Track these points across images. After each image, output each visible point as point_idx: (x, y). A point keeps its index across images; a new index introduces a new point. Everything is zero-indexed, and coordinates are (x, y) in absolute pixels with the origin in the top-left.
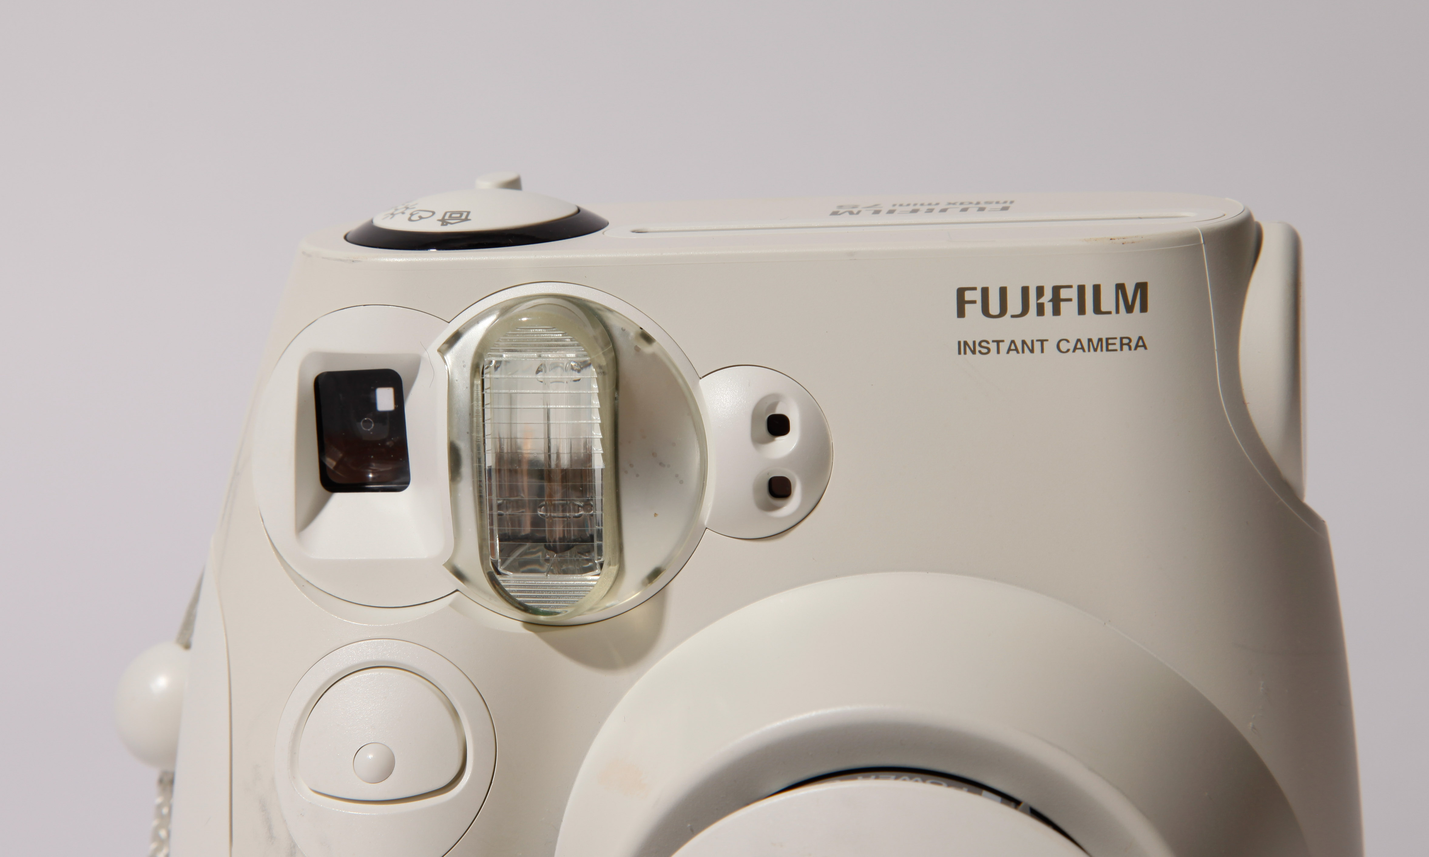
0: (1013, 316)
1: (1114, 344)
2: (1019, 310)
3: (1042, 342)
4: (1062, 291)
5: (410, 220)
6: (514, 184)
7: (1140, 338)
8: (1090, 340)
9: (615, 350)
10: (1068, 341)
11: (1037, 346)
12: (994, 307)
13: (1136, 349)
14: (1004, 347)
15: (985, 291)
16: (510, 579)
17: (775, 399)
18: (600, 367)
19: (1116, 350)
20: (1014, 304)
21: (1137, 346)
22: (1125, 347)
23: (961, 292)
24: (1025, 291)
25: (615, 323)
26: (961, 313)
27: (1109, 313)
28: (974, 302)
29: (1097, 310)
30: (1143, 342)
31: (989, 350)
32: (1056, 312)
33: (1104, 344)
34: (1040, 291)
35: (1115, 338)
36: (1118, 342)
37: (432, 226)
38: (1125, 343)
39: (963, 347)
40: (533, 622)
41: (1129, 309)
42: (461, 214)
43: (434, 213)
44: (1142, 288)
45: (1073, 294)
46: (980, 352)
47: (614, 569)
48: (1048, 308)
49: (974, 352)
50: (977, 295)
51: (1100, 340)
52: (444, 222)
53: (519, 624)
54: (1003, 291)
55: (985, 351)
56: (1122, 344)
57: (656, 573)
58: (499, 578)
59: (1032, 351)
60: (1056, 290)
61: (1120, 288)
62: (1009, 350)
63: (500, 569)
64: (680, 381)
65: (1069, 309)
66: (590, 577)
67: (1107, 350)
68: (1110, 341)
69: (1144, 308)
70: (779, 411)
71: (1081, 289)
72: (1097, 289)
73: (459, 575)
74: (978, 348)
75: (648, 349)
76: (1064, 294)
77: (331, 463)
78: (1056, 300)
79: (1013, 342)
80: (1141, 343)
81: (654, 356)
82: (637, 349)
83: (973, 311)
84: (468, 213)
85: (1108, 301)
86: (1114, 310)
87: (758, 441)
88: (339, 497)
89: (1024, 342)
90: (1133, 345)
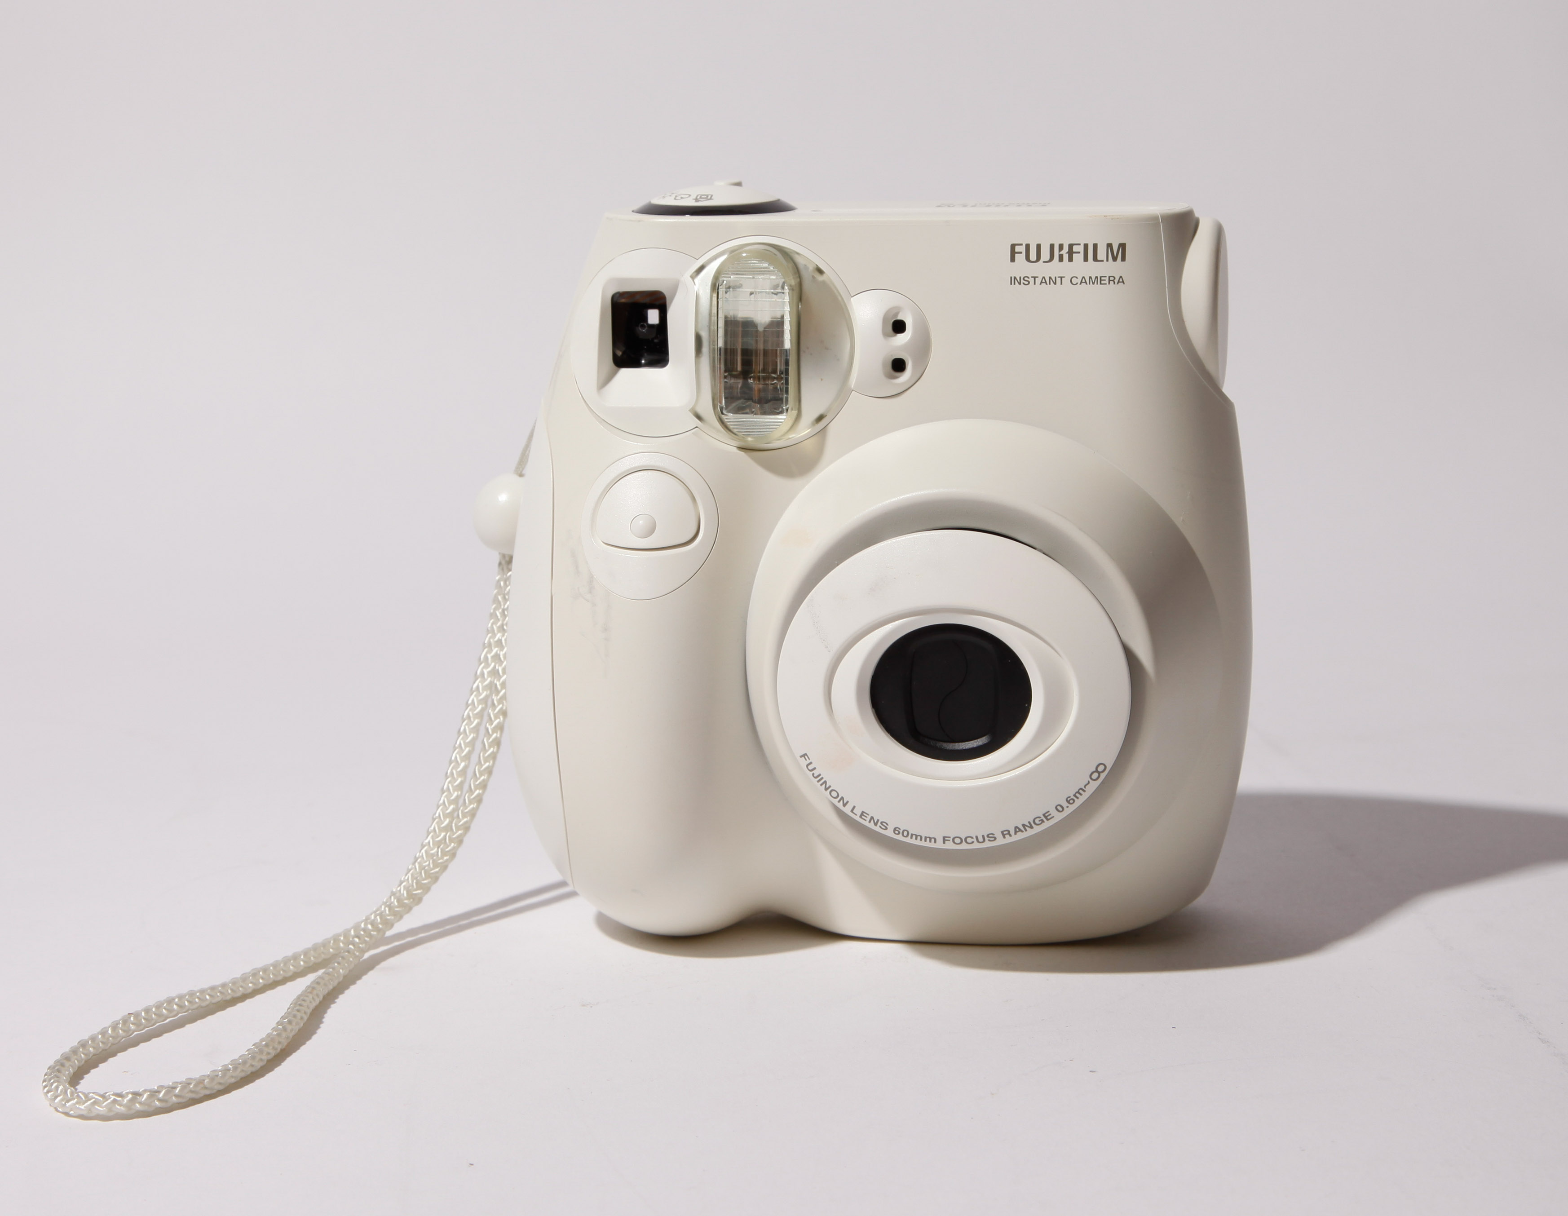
0: (1044, 262)
1: (1105, 280)
2: (1048, 258)
3: (1061, 278)
4: (1074, 247)
5: (675, 199)
6: (739, 184)
7: (1121, 277)
8: (1090, 278)
9: (800, 277)
10: (1077, 278)
11: (1058, 280)
12: (1033, 256)
13: (1118, 283)
14: (1038, 281)
15: (1028, 246)
16: (730, 418)
17: (897, 310)
18: (791, 286)
19: (1106, 284)
20: (1045, 254)
21: (1119, 282)
22: (1112, 283)
23: (1013, 247)
24: (1052, 247)
25: (800, 261)
26: (1013, 259)
27: (1102, 261)
28: (1021, 253)
29: (1095, 259)
30: (1122, 279)
31: (1029, 282)
32: (1071, 259)
33: (1099, 280)
34: (1061, 247)
35: (1106, 277)
36: (1107, 279)
37: (690, 202)
38: (1111, 279)
39: (1014, 280)
40: (743, 447)
41: (1115, 259)
42: (707, 196)
43: (690, 195)
44: (1123, 246)
45: (1081, 249)
46: (1024, 283)
47: (795, 413)
48: (1066, 257)
49: (1020, 283)
50: (1022, 249)
51: (1097, 277)
52: (697, 200)
53: (735, 450)
54: (1039, 247)
55: (1027, 283)
56: (1109, 281)
57: (820, 418)
58: (723, 417)
59: (1055, 283)
60: (1071, 246)
61: (1110, 246)
62: (1042, 282)
63: (724, 412)
64: (840, 298)
65: (1078, 258)
66: (780, 417)
67: (1101, 283)
68: (1102, 278)
69: (1123, 259)
70: (899, 318)
71: (1086, 246)
72: (1095, 246)
73: (699, 417)
74: (1022, 281)
75: (820, 278)
76: (1075, 249)
77: (619, 353)
78: (1071, 253)
79: (1044, 278)
80: (1121, 280)
81: (824, 282)
82: (813, 277)
83: (1020, 258)
84: (712, 196)
85: (1101, 254)
86: (1105, 260)
87: (886, 335)
88: (624, 372)
89: (1050, 278)
90: (1116, 281)
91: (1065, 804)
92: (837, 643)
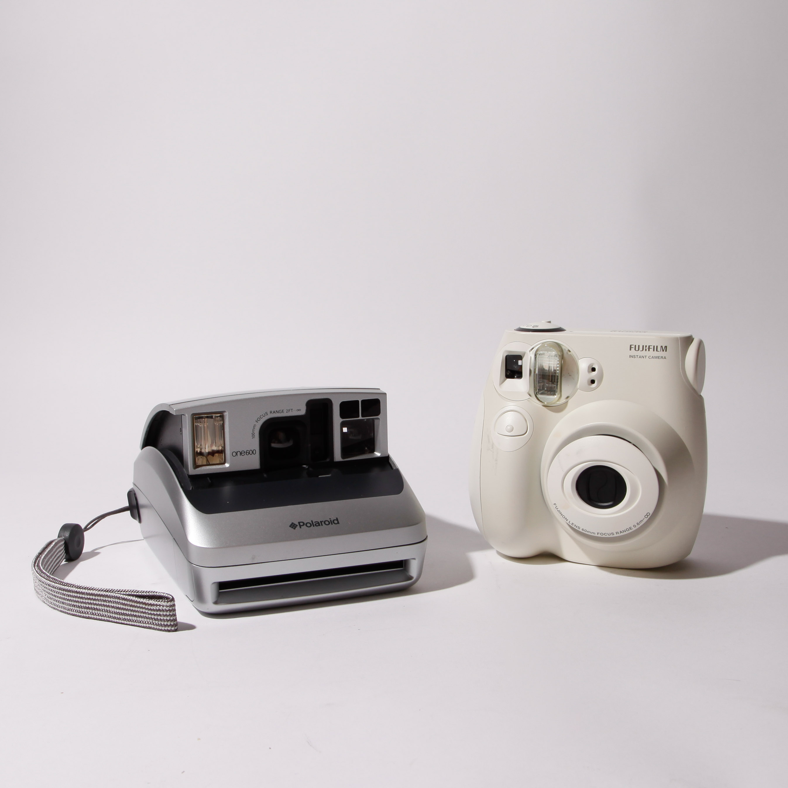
0: (641, 351)
2: (642, 350)
3: (646, 356)
5: (527, 326)
6: (550, 322)
7: (665, 357)
8: (655, 357)
9: (563, 353)
10: (651, 356)
11: (645, 357)
12: (637, 349)
14: (638, 357)
15: (635, 346)
16: (539, 396)
17: (593, 364)
18: (559, 355)
20: (641, 348)
21: (664, 358)
22: (662, 358)
23: (631, 346)
24: (643, 346)
25: (563, 348)
26: (630, 350)
27: (659, 351)
28: (633, 348)
29: (657, 350)
31: (635, 357)
32: (649, 350)
33: (658, 357)
34: (646, 346)
36: (660, 357)
37: (531, 328)
38: (662, 357)
39: (630, 356)
41: (663, 351)
42: (537, 326)
43: (531, 325)
44: (666, 347)
45: (652, 347)
47: (559, 395)
48: (647, 350)
49: (632, 357)
50: (634, 346)
51: (657, 357)
52: (533, 327)
53: (542, 406)
54: (639, 346)
56: (661, 358)
57: (568, 397)
58: (537, 395)
59: (644, 358)
60: (649, 346)
61: (662, 347)
62: (639, 357)
63: (537, 394)
64: (575, 359)
65: (651, 350)
66: (555, 396)
69: (666, 351)
70: (593, 367)
71: (654, 347)
72: (657, 347)
73: (530, 395)
74: (633, 357)
75: (569, 353)
76: (650, 347)
77: (508, 374)
78: (649, 348)
79: (640, 356)
81: (570, 354)
82: (567, 353)
83: (633, 349)
84: (538, 326)
85: (659, 349)
86: (660, 351)
87: (589, 372)
88: (508, 380)
89: (642, 356)
90: (663, 358)
91: (636, 525)
92: (566, 470)
